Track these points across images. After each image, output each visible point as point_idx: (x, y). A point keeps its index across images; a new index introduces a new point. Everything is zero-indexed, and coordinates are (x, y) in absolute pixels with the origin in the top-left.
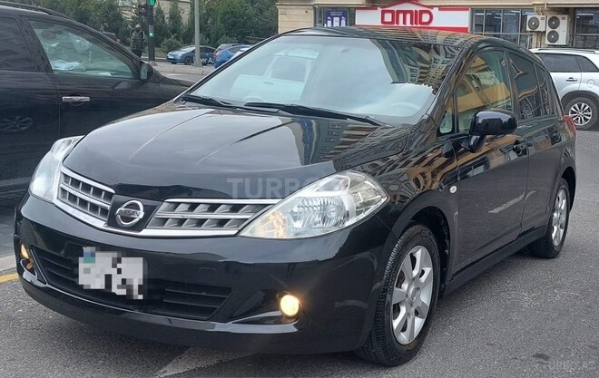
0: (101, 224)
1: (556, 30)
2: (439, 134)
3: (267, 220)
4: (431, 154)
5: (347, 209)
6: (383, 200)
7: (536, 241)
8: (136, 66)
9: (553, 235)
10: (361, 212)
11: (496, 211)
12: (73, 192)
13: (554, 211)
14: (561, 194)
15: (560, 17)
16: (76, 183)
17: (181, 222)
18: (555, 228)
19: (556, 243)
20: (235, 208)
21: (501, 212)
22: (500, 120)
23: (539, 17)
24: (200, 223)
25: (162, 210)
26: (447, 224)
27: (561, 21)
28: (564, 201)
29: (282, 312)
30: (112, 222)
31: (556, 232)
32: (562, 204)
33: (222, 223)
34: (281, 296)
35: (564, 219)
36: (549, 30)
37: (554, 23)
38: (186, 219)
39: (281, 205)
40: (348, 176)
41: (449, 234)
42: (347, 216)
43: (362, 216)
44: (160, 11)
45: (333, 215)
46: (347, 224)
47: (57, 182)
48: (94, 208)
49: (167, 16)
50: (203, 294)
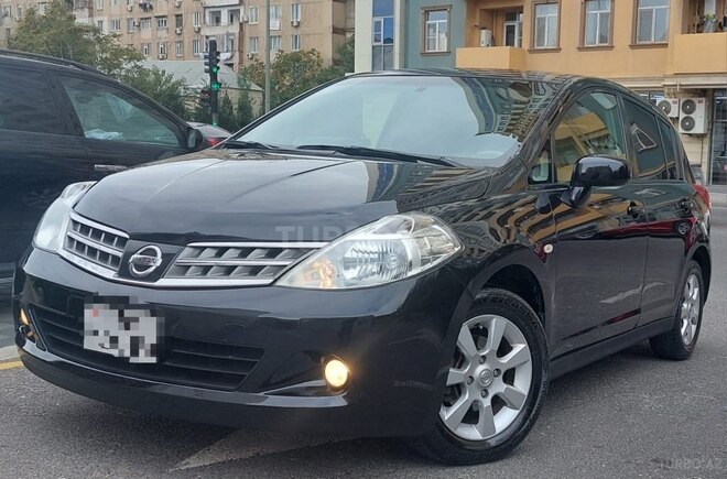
0: (110, 274)
1: (692, 116)
2: (531, 181)
3: (311, 267)
4: (521, 209)
5: (410, 257)
6: (456, 249)
7: (661, 335)
8: (183, 133)
9: (683, 331)
10: (428, 261)
11: (610, 300)
12: (81, 240)
13: (683, 300)
14: (692, 280)
15: (695, 100)
16: (85, 229)
17: (205, 270)
18: (685, 322)
19: (686, 341)
20: (273, 253)
21: (616, 302)
22: (608, 168)
23: (670, 101)
24: (229, 270)
25: (184, 255)
26: (540, 291)
27: (698, 105)
28: (696, 290)
29: (327, 382)
30: (124, 271)
31: (686, 327)
32: (694, 293)
33: (254, 271)
34: (326, 362)
35: (696, 312)
36: (682, 115)
37: (688, 107)
38: (212, 266)
39: (328, 249)
40: (412, 218)
41: (543, 305)
42: (411, 265)
43: (429, 266)
44: (227, 101)
45: (394, 265)
46: (410, 274)
47: (64, 229)
48: (104, 256)
49: (236, 106)
50: (230, 357)
